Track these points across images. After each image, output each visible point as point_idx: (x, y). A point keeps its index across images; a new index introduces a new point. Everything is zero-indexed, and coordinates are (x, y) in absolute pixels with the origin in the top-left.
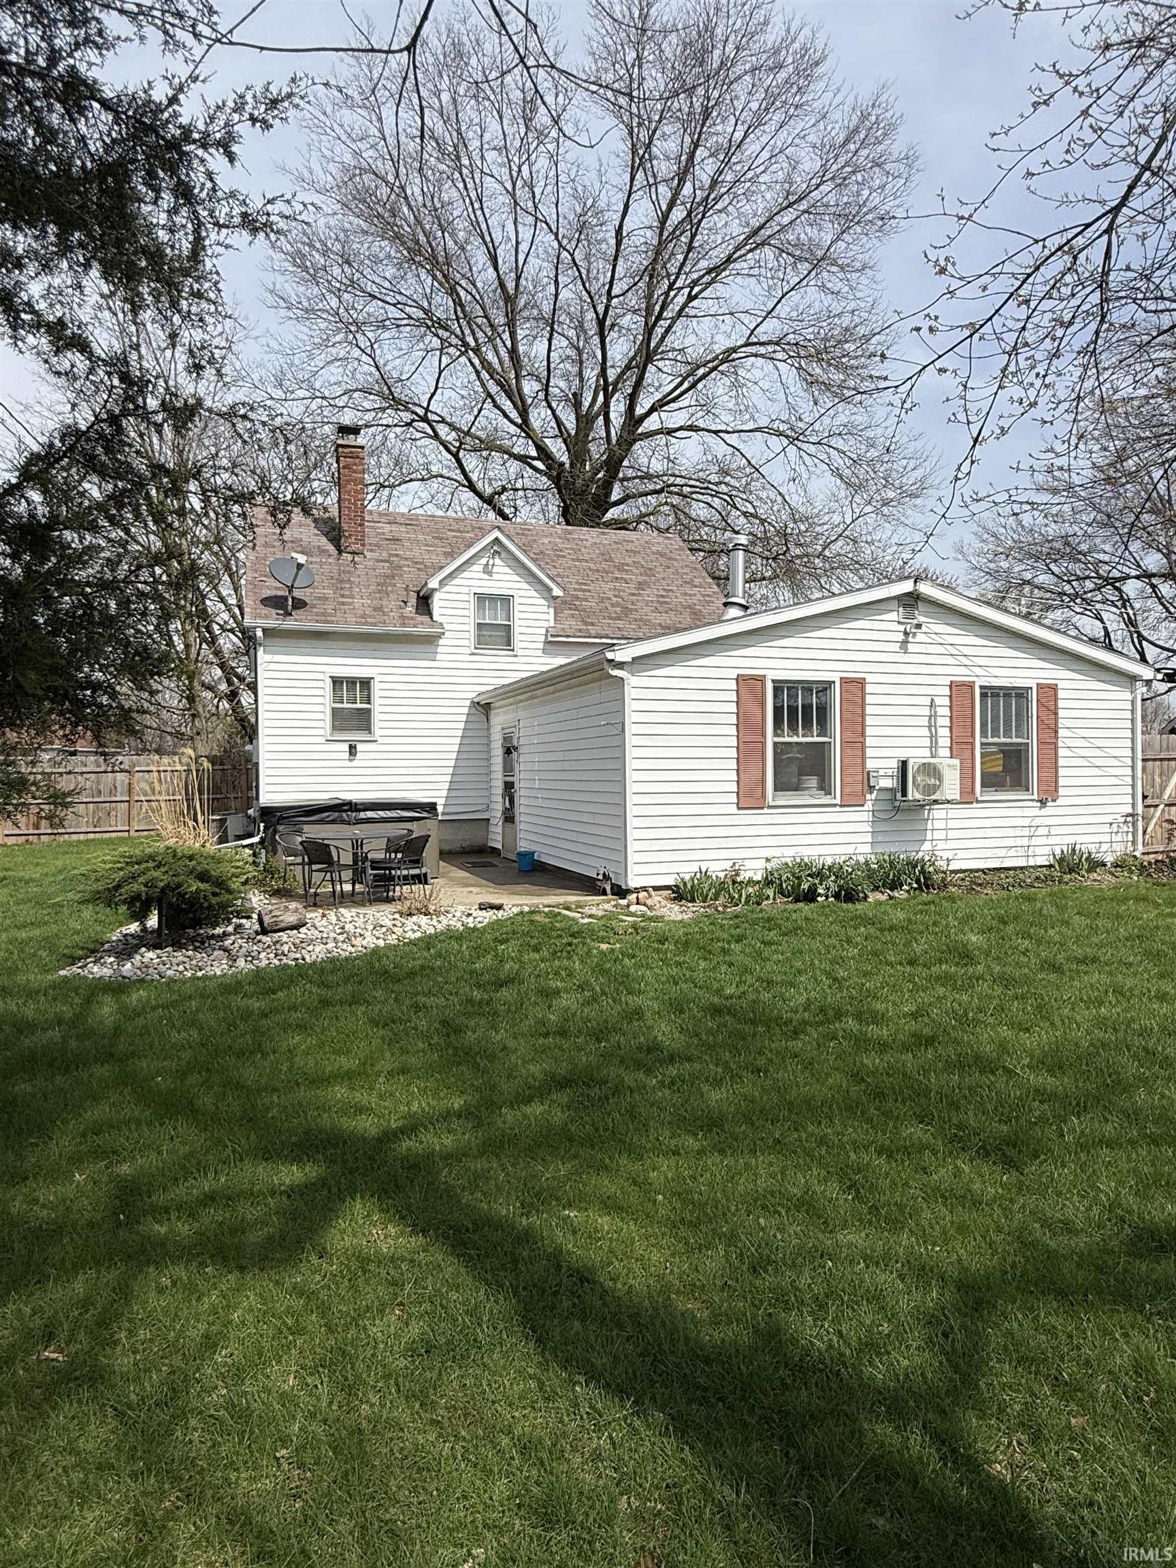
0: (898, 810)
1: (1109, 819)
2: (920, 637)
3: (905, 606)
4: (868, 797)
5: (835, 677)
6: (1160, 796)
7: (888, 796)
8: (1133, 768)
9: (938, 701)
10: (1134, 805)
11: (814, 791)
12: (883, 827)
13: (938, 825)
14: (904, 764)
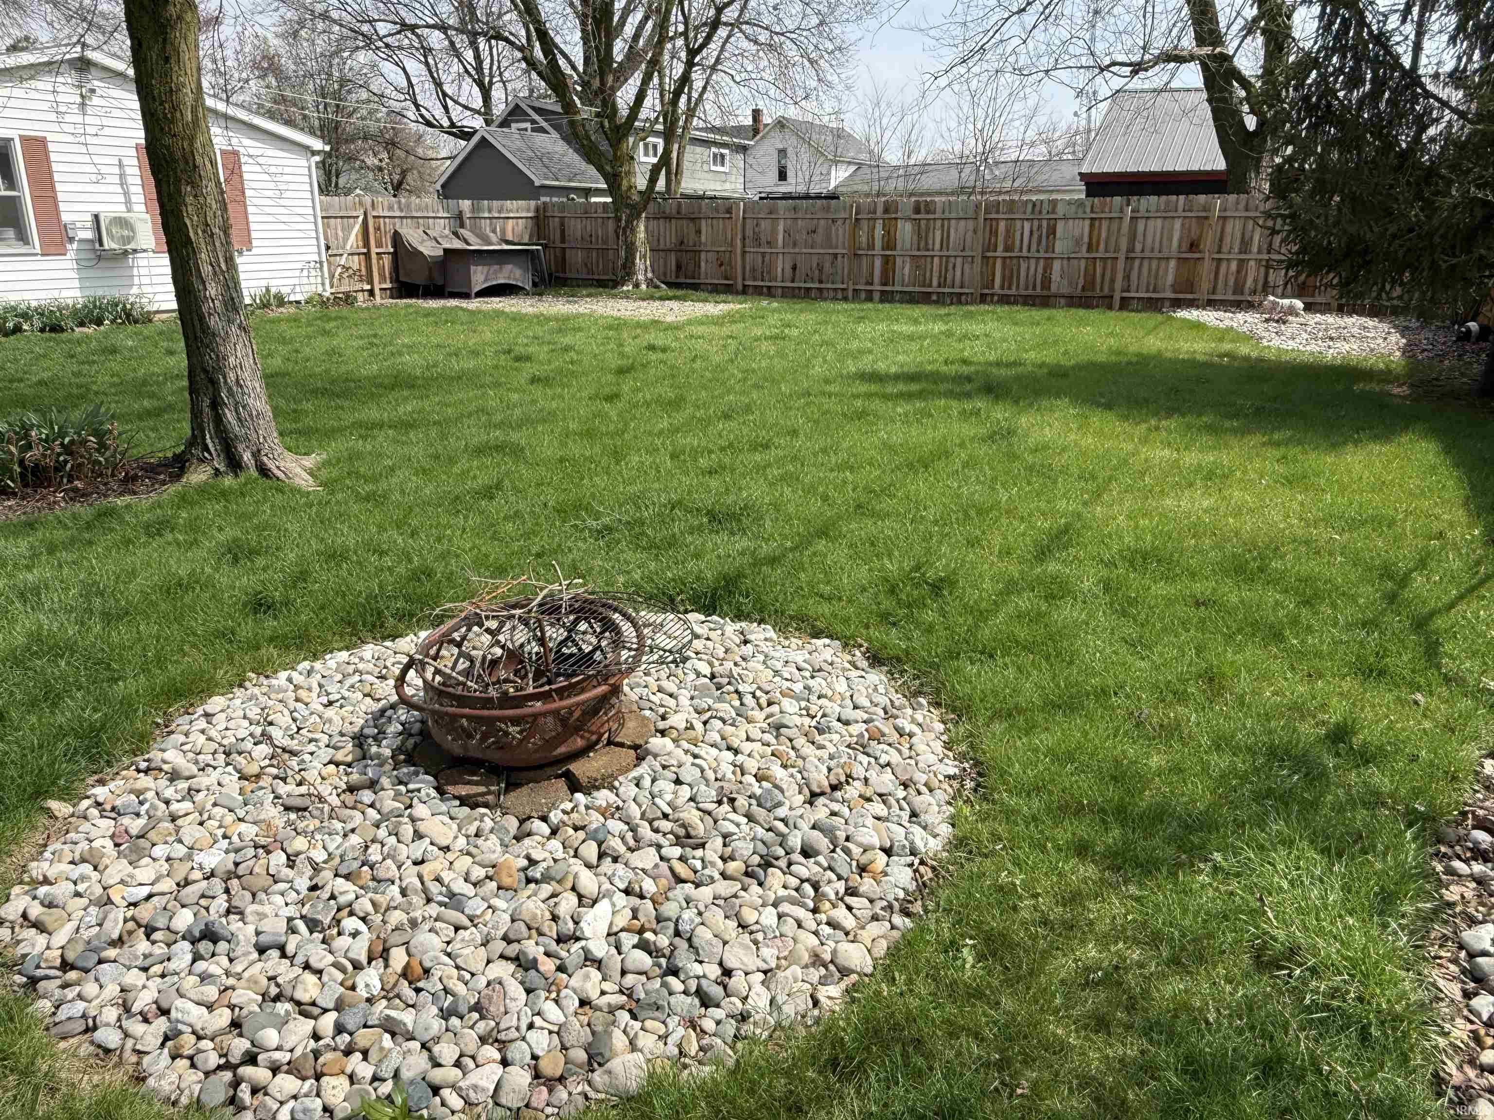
0: (99, 258)
1: (299, 266)
2: (96, 101)
3: (76, 69)
4: (69, 246)
5: (14, 134)
6: (344, 248)
7: (88, 246)
8: (316, 223)
9: (126, 161)
10: (319, 254)
11: (14, 242)
12: (91, 273)
13: (143, 271)
14: (96, 217)
